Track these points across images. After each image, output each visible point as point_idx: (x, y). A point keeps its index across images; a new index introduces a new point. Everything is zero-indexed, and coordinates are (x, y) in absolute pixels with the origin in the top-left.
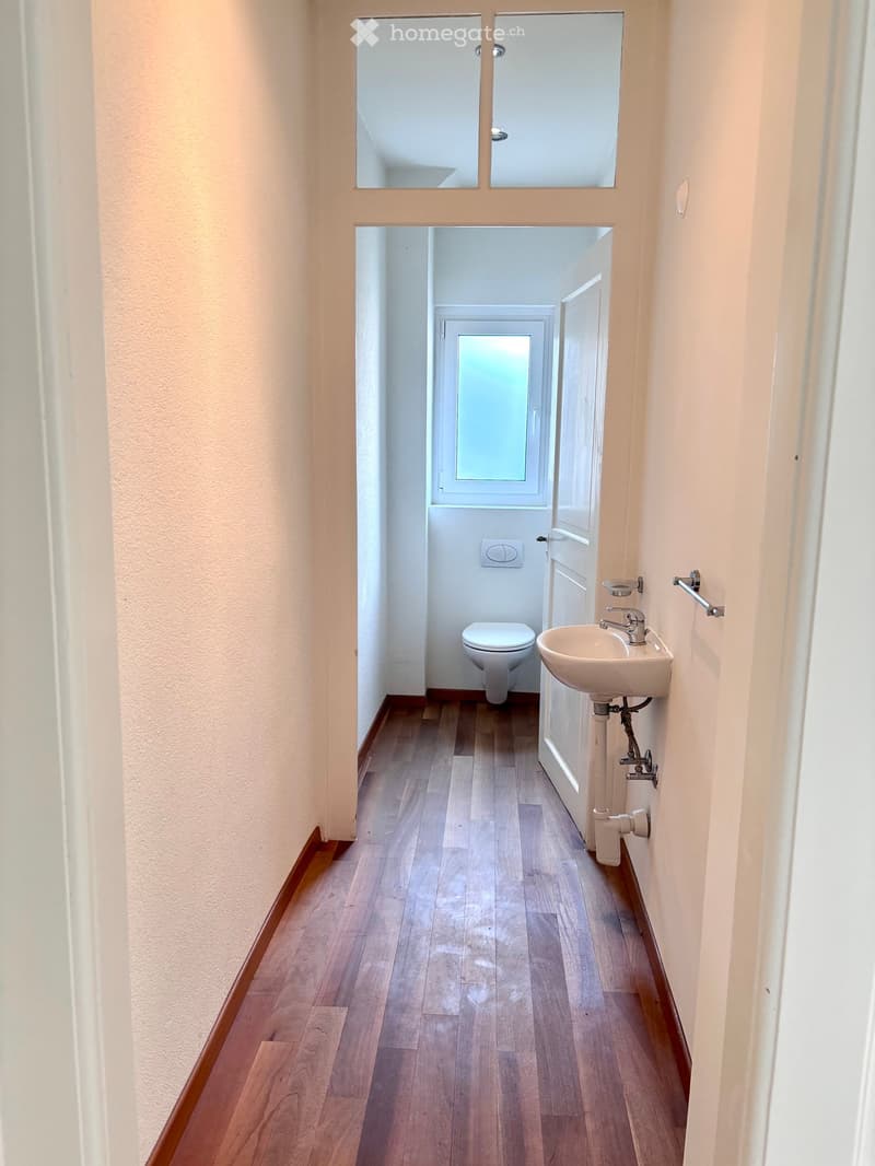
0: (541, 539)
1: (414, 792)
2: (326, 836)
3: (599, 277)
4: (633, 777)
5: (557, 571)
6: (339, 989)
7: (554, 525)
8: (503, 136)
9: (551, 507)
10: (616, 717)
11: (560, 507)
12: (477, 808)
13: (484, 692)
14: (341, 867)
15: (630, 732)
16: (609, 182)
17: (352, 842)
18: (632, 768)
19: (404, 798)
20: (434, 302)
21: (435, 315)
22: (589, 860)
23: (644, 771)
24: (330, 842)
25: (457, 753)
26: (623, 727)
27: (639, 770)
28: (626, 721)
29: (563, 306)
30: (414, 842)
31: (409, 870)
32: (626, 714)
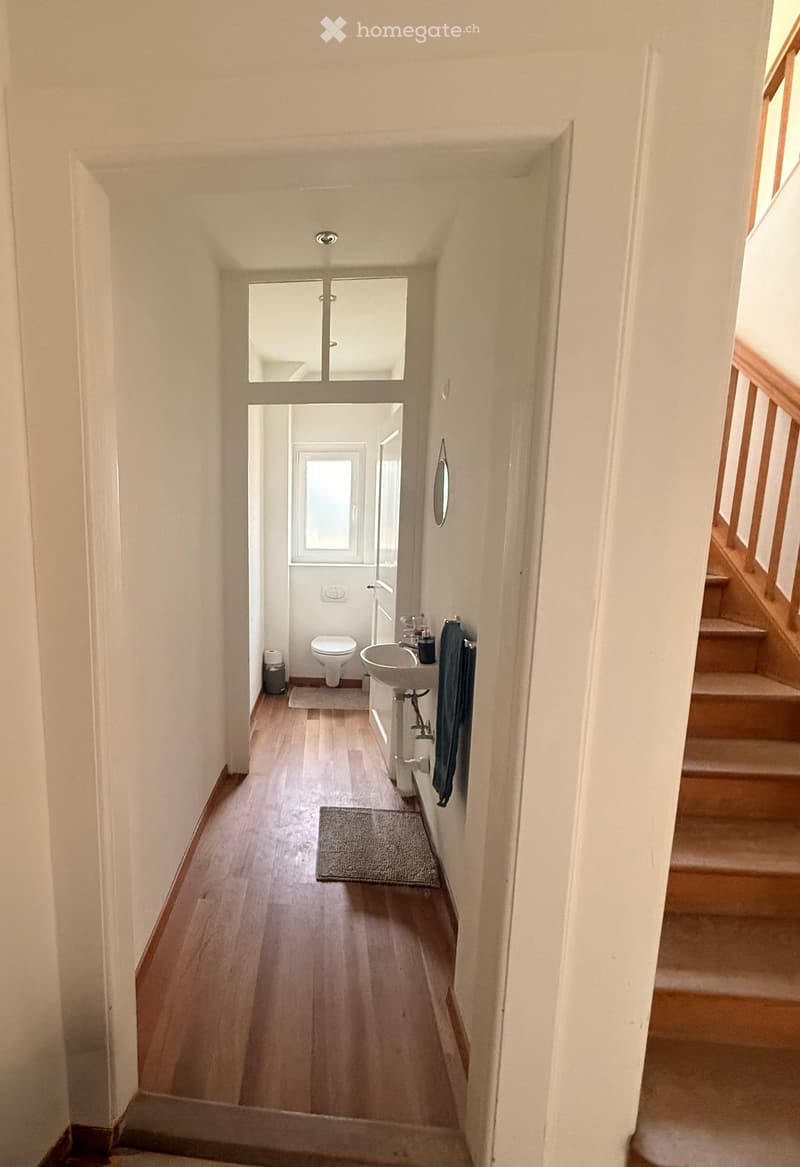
0: (369, 587)
1: (284, 742)
2: (231, 771)
3: (397, 433)
4: (418, 738)
5: (379, 607)
6: (243, 868)
7: (378, 579)
8: (335, 344)
9: (375, 565)
10: (408, 701)
11: (380, 565)
12: (323, 754)
13: (324, 680)
14: (241, 789)
15: (417, 711)
16: (399, 375)
17: (246, 775)
18: (418, 732)
19: (277, 746)
20: (292, 441)
21: (293, 448)
22: (391, 786)
23: (426, 734)
24: (234, 774)
25: (309, 718)
26: (413, 708)
27: (423, 732)
28: (414, 703)
29: (381, 446)
30: (285, 775)
31: (284, 791)
32: (414, 698)
